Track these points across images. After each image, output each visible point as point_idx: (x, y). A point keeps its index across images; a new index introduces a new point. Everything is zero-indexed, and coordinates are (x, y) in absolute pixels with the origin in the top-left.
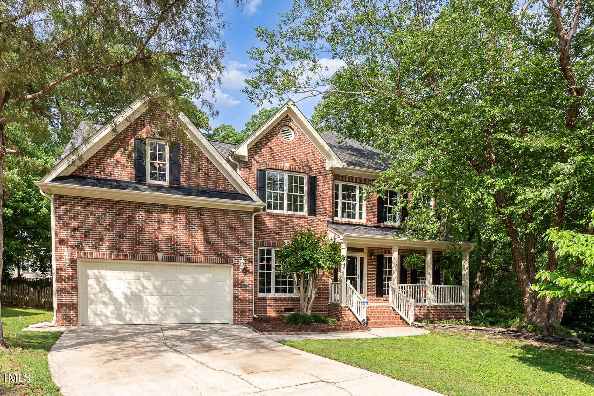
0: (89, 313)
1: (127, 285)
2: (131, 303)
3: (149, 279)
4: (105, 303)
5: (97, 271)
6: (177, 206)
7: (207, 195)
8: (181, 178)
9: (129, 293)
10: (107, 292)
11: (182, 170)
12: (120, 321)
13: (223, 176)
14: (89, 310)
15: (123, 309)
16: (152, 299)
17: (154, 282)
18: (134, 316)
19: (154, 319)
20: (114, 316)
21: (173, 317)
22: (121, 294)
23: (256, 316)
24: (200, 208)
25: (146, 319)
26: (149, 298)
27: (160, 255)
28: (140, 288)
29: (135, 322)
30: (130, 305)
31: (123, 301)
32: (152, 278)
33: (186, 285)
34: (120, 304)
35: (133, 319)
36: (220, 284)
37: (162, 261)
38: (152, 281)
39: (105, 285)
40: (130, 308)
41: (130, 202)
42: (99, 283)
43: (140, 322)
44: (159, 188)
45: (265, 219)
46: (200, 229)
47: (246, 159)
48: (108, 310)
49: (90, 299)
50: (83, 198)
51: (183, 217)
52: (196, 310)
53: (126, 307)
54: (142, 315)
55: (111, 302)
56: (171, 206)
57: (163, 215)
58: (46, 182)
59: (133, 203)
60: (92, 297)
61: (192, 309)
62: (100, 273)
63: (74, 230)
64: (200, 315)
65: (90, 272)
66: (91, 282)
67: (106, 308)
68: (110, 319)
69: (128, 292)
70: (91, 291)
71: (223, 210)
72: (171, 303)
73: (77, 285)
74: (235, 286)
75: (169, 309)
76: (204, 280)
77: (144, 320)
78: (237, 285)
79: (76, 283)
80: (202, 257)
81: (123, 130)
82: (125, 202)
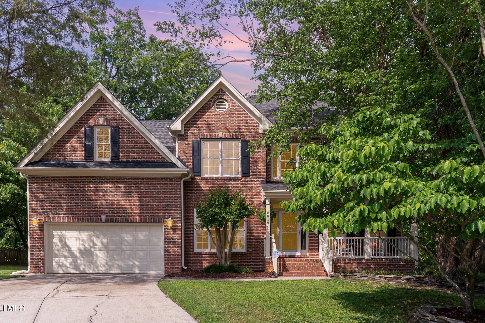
0: (54, 264)
1: (82, 243)
2: (84, 257)
3: (98, 237)
4: (65, 257)
5: (60, 232)
6: (116, 177)
7: (139, 166)
8: (121, 154)
9: (83, 249)
10: (67, 248)
11: (121, 148)
12: (76, 270)
13: (154, 149)
14: (54, 262)
15: (79, 261)
16: (100, 253)
17: (102, 240)
18: (87, 267)
19: (102, 269)
20: (71, 267)
21: (116, 268)
22: (76, 249)
23: (185, 268)
24: (135, 178)
25: (96, 269)
26: (98, 252)
27: (103, 218)
28: (91, 244)
29: (87, 272)
30: (84, 258)
31: (78, 255)
32: (100, 237)
33: (127, 241)
34: (76, 257)
35: (86, 269)
36: (155, 240)
37: (105, 222)
38: (100, 239)
39: (65, 243)
40: (84, 260)
41: (81, 177)
42: (61, 240)
43: (91, 271)
44: (102, 164)
45: (200, 183)
46: (135, 195)
47: (183, 133)
48: (68, 262)
49: (55, 253)
50: (48, 177)
51: (122, 186)
52: (135, 262)
53: (80, 260)
54: (92, 266)
55: (70, 256)
56: (112, 177)
57: (106, 185)
58: (21, 167)
59: (83, 177)
60: (56, 252)
61: (132, 261)
62: (62, 233)
63: (42, 201)
64: (138, 266)
65: (55, 233)
66: (56, 240)
67: (66, 261)
68: (69, 269)
69: (82, 247)
70: (55, 247)
71: (155, 178)
72: (115, 257)
73: (44, 242)
74: (165, 241)
75: (113, 262)
76: (142, 237)
77: (94, 270)
78: (168, 241)
79: (44, 241)
80: (137, 217)
81: (77, 122)
82: (78, 177)
